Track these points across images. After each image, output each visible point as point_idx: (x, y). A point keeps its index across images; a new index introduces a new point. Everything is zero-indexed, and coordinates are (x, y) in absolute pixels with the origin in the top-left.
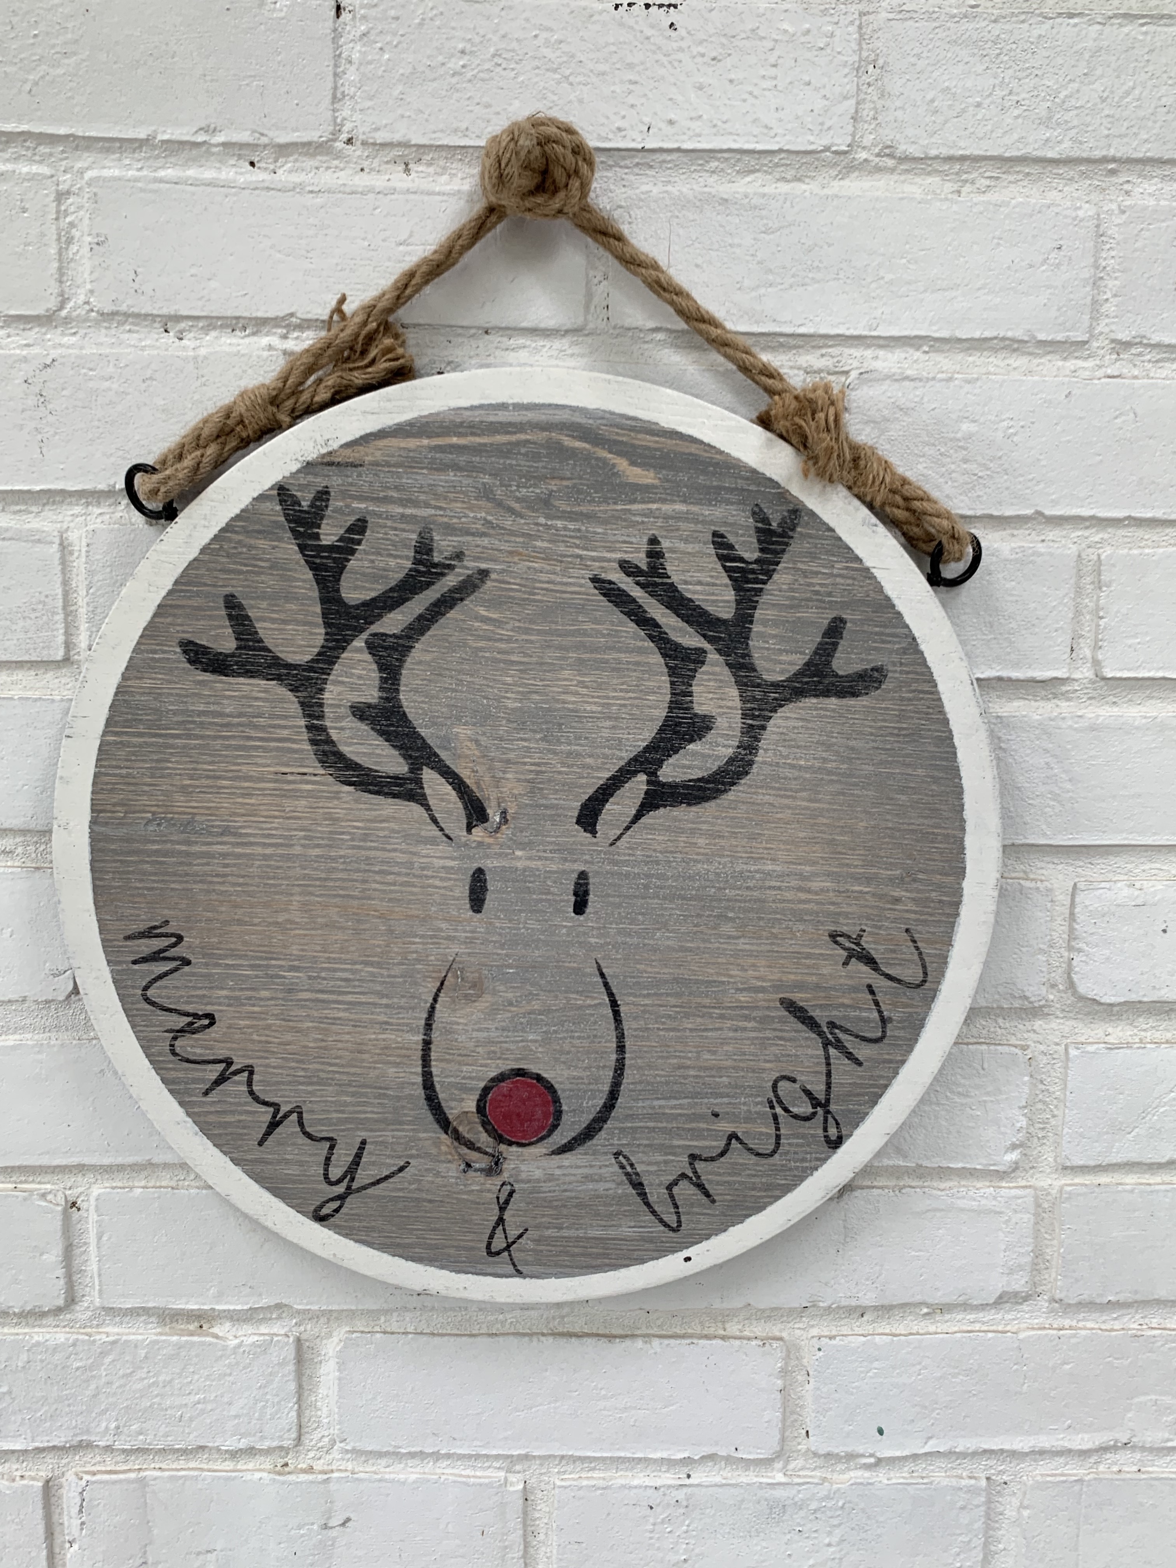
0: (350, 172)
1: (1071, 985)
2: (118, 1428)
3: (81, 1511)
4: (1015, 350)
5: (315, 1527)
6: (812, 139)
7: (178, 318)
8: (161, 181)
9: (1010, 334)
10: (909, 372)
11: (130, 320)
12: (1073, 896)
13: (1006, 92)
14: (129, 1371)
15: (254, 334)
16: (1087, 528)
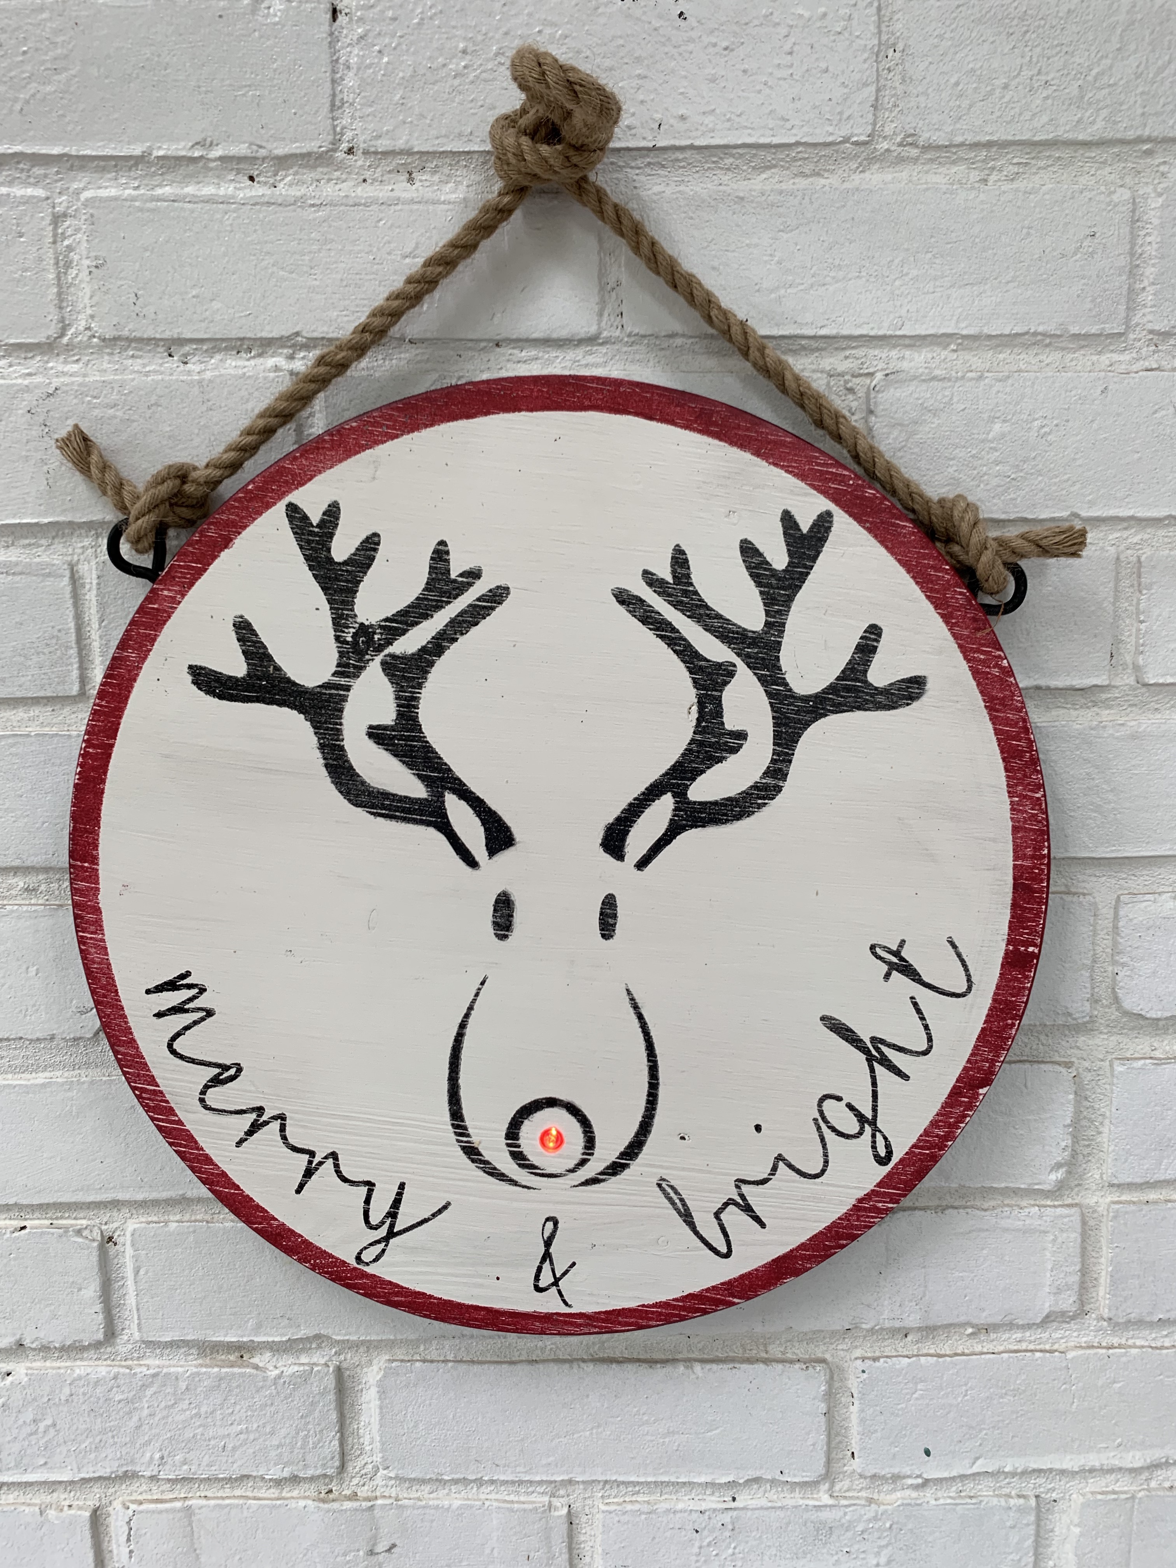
0: (350, 183)
1: (1116, 1000)
2: (162, 1458)
3: (128, 1540)
4: (1047, 346)
5: (361, 1553)
6: (831, 129)
7: (181, 342)
8: (159, 199)
9: (1041, 329)
10: (937, 372)
11: (133, 345)
12: (1116, 909)
13: (1035, 71)
14: (170, 1403)
15: (260, 355)
16: (1125, 529)
